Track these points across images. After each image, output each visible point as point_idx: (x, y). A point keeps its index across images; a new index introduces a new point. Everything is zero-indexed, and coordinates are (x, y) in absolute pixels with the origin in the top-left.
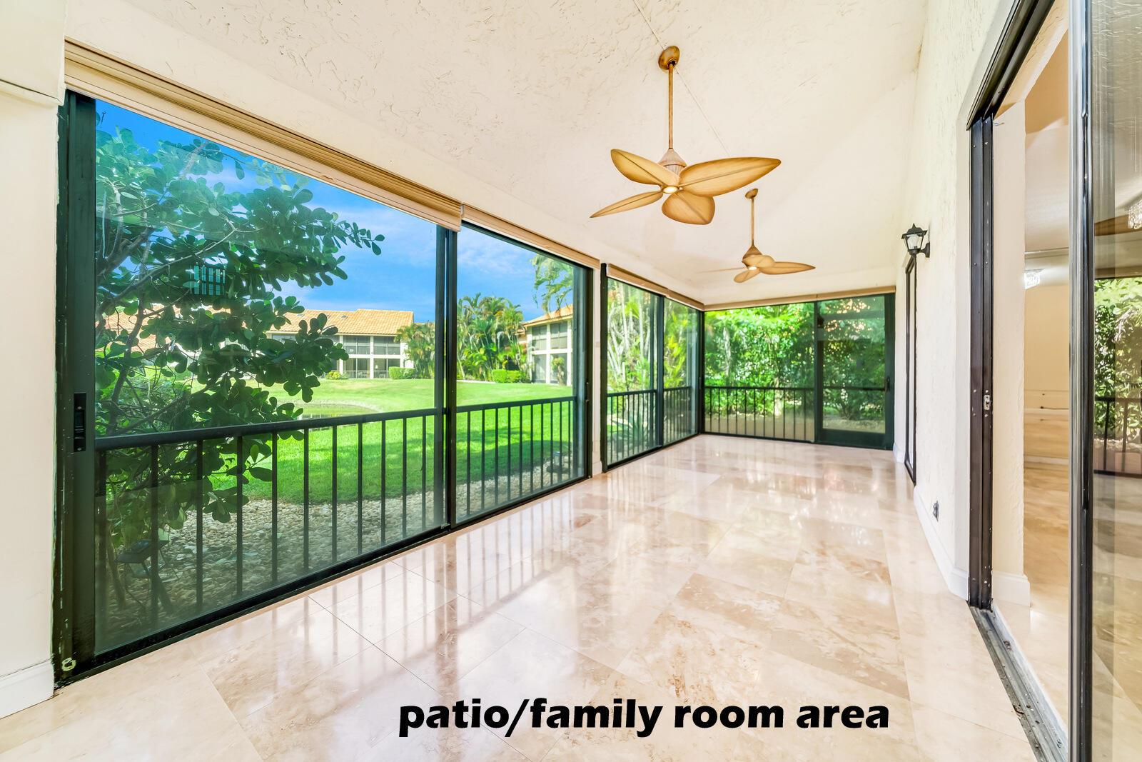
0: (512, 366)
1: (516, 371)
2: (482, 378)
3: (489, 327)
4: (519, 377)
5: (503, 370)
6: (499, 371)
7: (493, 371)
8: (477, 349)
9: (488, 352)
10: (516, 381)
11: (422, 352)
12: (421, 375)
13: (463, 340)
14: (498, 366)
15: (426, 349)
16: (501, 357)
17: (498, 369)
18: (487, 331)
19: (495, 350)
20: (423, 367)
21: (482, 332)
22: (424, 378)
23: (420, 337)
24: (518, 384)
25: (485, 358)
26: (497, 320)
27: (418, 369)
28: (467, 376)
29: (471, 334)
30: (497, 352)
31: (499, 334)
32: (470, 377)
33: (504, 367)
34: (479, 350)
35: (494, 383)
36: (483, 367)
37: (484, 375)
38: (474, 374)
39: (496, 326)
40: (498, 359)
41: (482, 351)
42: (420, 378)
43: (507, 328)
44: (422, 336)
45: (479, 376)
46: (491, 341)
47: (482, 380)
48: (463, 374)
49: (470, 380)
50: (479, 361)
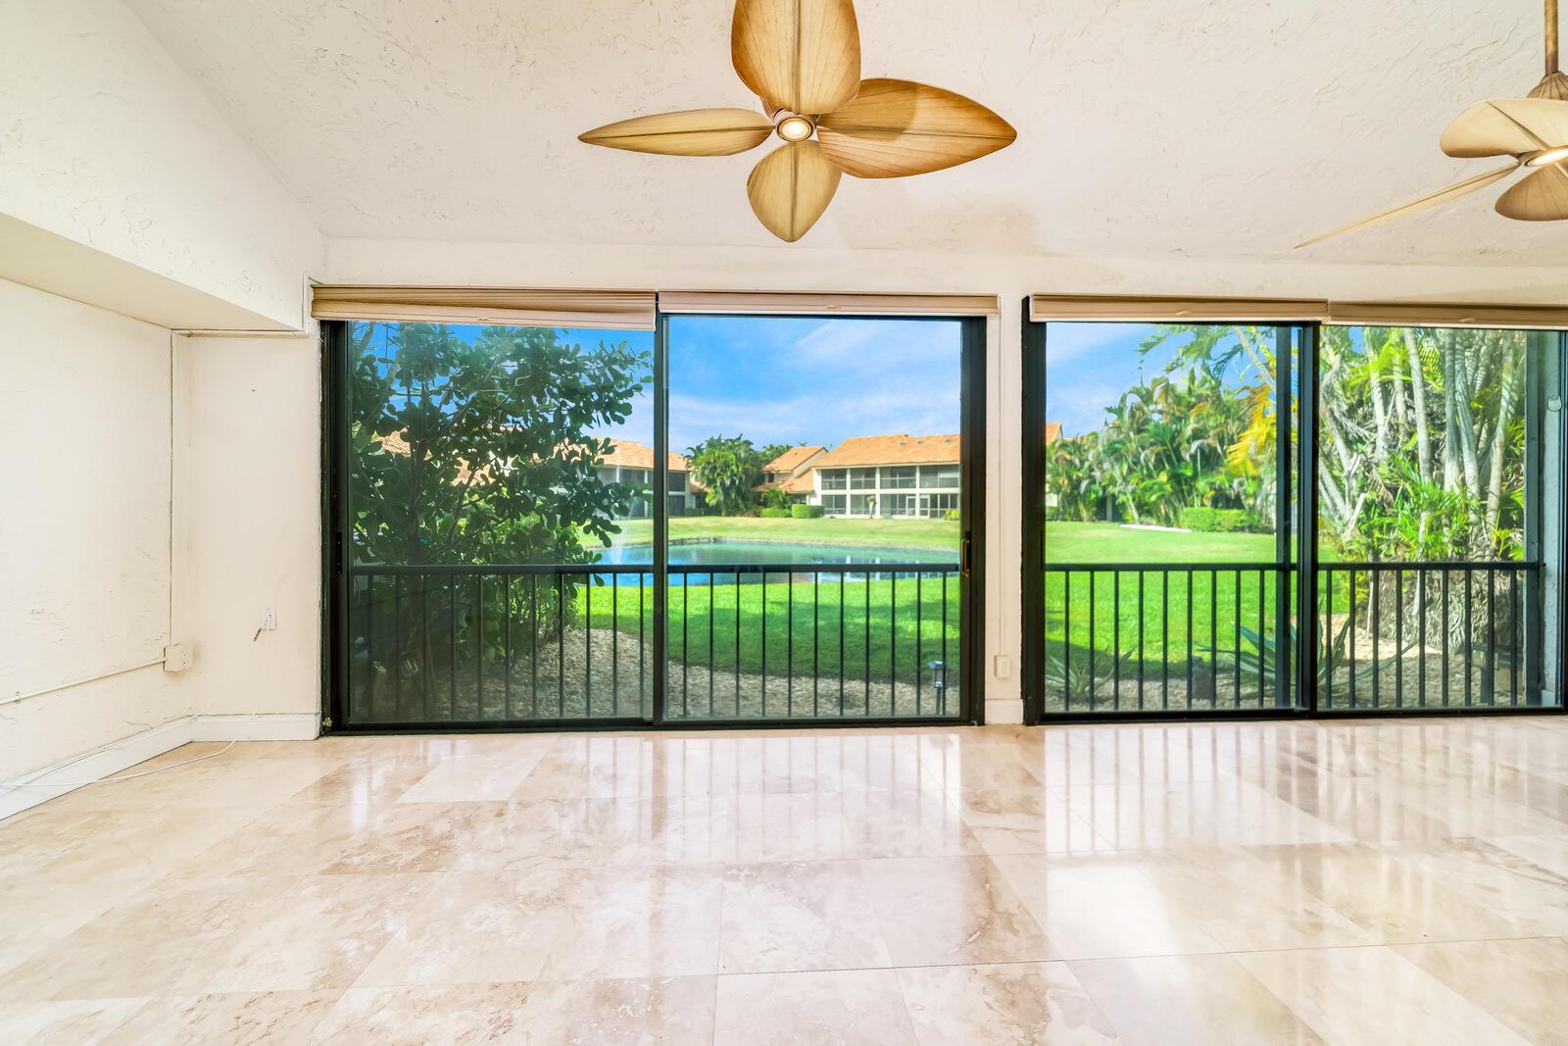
0: (1224, 500)
1: (1235, 512)
2: (1168, 522)
3: (1179, 432)
4: (1241, 522)
5: (1209, 508)
6: (1199, 509)
7: (1186, 510)
8: (1154, 474)
9: (1176, 478)
10: (1235, 529)
11: (1066, 482)
12: (1067, 516)
13: (1130, 460)
14: (1197, 501)
15: (1074, 477)
16: (1201, 484)
17: (1197, 507)
18: (1173, 439)
19: (1189, 473)
20: (1070, 504)
21: (1163, 444)
22: (1072, 520)
23: (1065, 459)
24: (1239, 535)
25: (1168, 487)
26: (1192, 420)
27: (1063, 507)
28: (1143, 518)
29: (1143, 449)
30: (1195, 477)
31: (1195, 445)
32: (1149, 519)
33: (1208, 503)
34: (1158, 475)
35: (1189, 531)
36: (1168, 502)
37: (1171, 515)
38: (1154, 515)
39: (1188, 432)
40: (1196, 490)
41: (1163, 477)
42: (1066, 520)
43: (1212, 433)
44: (1068, 457)
45: (1162, 519)
46: (1180, 459)
47: (1168, 526)
48: (1136, 516)
49: (1148, 524)
50: (1159, 494)
